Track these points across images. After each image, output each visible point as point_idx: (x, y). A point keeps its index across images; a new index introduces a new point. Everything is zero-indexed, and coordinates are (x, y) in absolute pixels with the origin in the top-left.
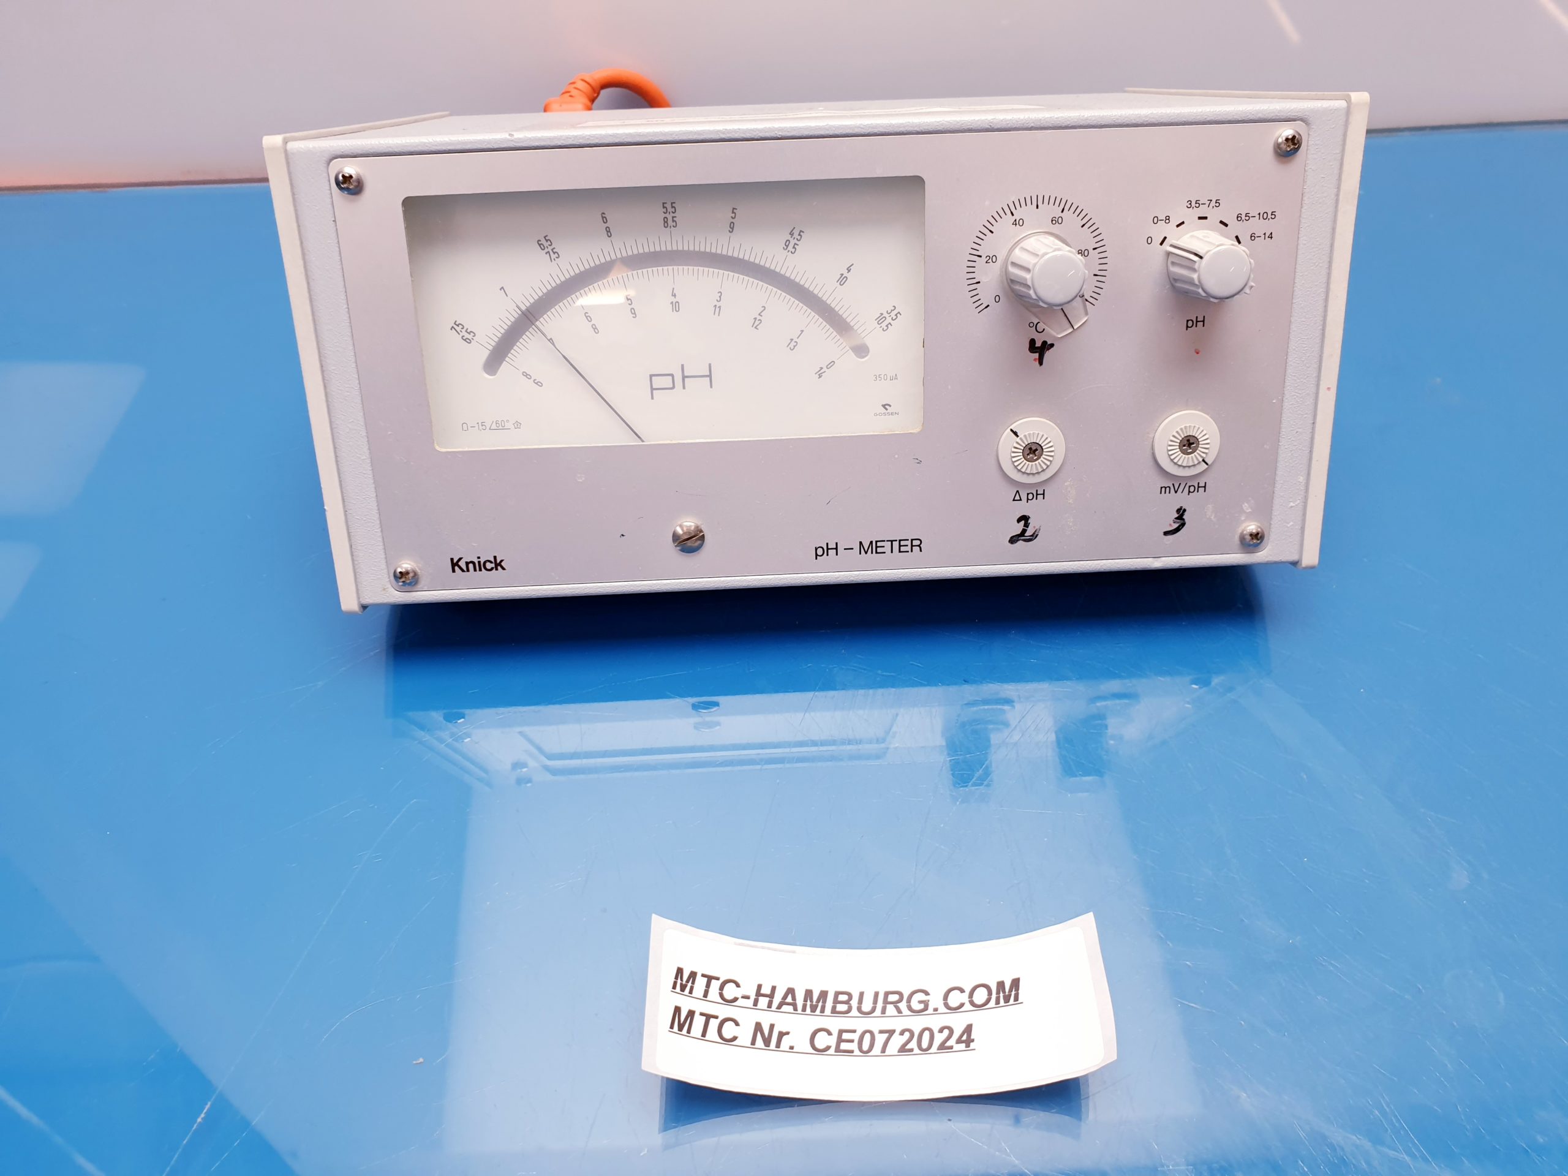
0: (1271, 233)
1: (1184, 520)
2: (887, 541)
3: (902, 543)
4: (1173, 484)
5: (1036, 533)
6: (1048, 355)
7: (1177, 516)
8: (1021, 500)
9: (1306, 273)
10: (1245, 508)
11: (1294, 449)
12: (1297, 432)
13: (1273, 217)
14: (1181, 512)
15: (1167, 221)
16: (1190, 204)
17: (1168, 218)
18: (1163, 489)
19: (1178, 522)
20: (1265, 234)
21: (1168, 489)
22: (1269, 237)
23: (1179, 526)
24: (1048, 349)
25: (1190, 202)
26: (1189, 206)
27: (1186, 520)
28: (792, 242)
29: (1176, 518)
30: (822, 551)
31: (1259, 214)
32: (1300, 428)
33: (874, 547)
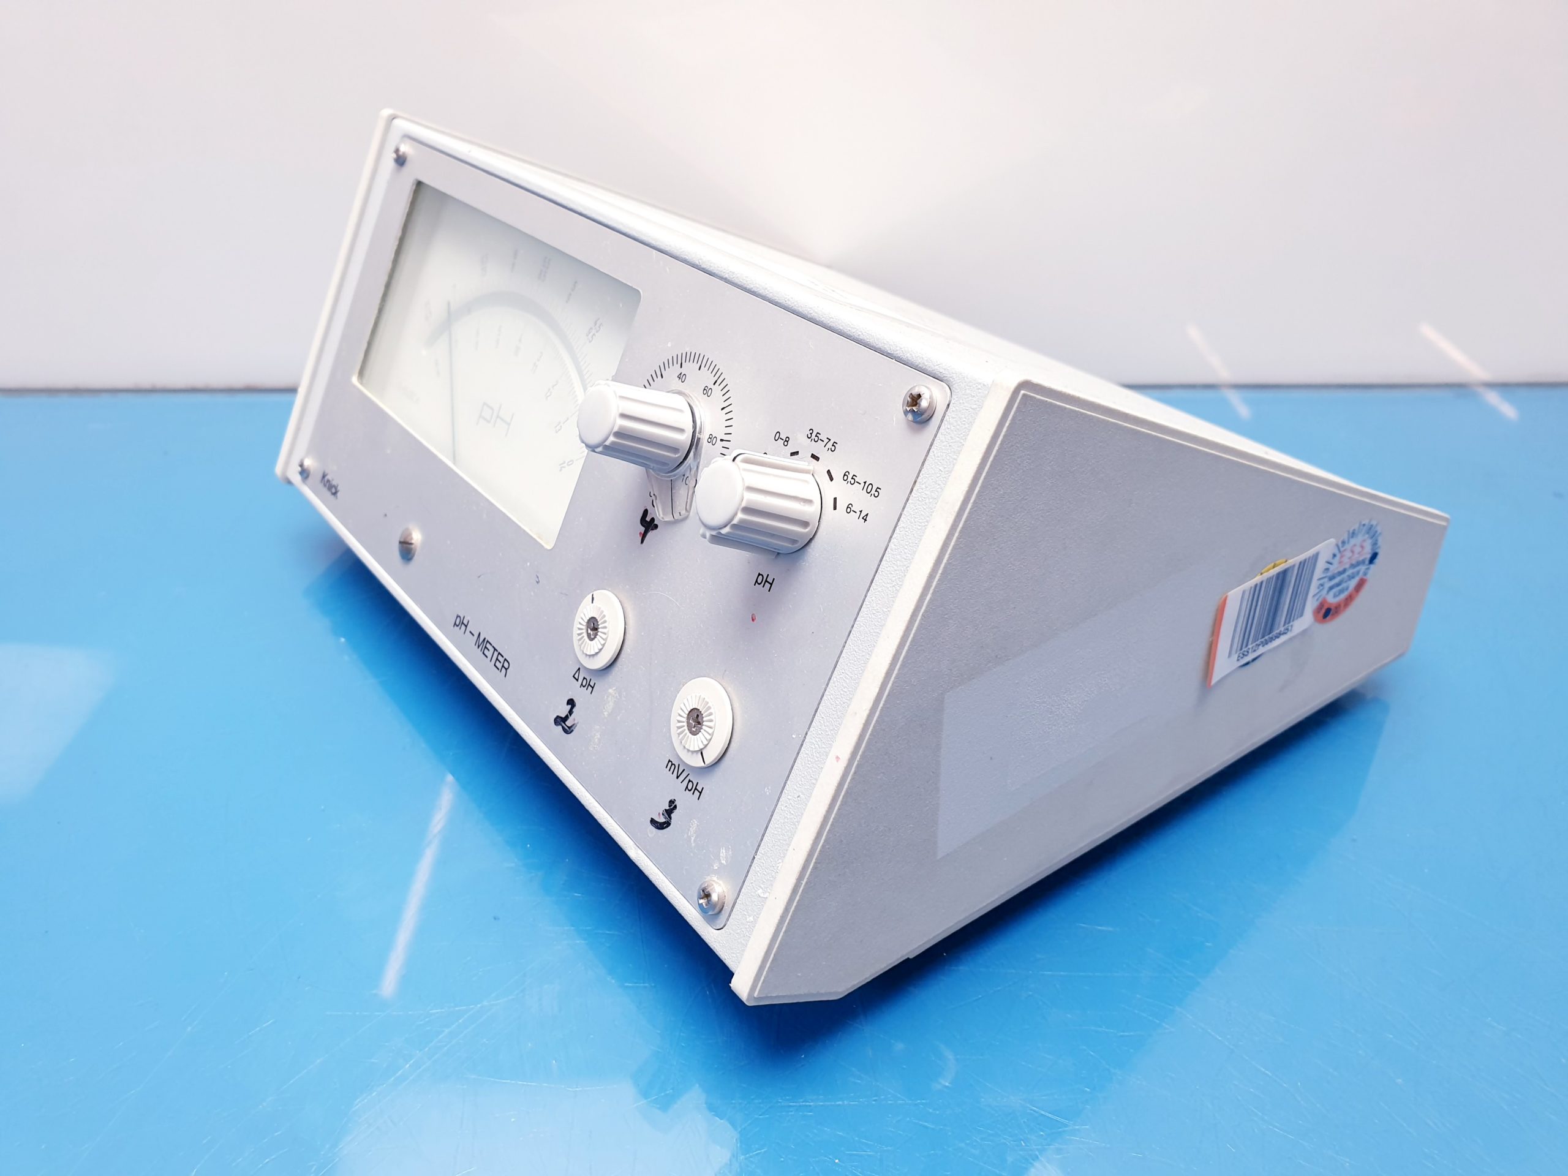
0: (867, 515)
1: (671, 818)
2: (493, 647)
3: (500, 658)
4: (679, 765)
5: (573, 728)
6: (651, 534)
7: (668, 808)
8: (577, 680)
9: (880, 589)
10: (721, 855)
11: (789, 817)
12: (799, 796)
13: (876, 494)
14: (672, 807)
15: (786, 443)
16: (811, 434)
17: (787, 440)
18: (670, 763)
19: (665, 818)
20: (861, 511)
21: (673, 766)
22: (863, 518)
23: (664, 823)
24: (652, 530)
25: (811, 431)
26: (809, 436)
27: (673, 822)
28: (594, 331)
29: (665, 810)
30: (461, 623)
31: (865, 483)
32: (803, 794)
33: (483, 644)
